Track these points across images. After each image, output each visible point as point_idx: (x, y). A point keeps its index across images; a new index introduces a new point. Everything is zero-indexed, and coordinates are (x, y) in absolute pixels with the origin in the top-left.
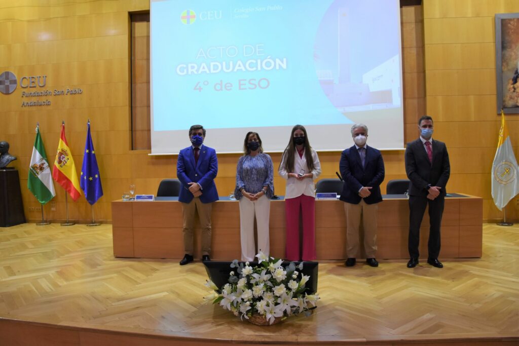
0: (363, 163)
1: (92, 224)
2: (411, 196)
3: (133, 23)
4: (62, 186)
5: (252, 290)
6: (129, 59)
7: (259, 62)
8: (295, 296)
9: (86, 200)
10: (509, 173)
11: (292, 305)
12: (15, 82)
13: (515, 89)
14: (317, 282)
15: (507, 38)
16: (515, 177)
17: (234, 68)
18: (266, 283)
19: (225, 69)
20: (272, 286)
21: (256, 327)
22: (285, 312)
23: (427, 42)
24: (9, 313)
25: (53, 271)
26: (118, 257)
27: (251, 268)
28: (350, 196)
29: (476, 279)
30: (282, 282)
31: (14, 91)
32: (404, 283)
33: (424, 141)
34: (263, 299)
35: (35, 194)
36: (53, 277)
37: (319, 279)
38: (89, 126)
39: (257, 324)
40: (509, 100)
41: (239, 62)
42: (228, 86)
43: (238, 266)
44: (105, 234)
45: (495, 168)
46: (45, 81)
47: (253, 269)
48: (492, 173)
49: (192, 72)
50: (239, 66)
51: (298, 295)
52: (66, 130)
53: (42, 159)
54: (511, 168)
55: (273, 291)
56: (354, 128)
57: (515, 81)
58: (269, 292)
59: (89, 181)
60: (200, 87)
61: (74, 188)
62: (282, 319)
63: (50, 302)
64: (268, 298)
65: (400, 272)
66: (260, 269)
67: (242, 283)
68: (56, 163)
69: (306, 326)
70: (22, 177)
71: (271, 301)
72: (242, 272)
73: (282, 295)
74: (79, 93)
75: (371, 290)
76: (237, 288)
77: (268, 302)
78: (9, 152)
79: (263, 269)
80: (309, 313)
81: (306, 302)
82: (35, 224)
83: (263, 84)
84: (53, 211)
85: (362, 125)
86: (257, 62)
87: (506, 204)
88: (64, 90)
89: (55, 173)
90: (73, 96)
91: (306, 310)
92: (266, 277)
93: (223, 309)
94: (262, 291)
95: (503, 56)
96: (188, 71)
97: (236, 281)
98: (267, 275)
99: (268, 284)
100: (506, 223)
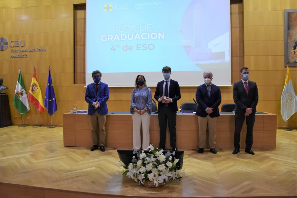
1: (51, 127)
2: (236, 113)
3: (76, 11)
4: (34, 104)
5: (146, 167)
6: (73, 31)
7: (149, 34)
8: (170, 170)
9: (47, 113)
10: (291, 101)
11: (169, 176)
12: (7, 44)
14: (183, 163)
15: (291, 23)
16: (294, 103)
17: (134, 38)
19: (129, 38)
20: (157, 164)
21: (148, 188)
22: (164, 180)
23: (245, 25)
24: (3, 179)
25: (29, 154)
26: (66, 146)
27: (145, 154)
28: (201, 113)
29: (273, 161)
30: (163, 162)
31: (6, 49)
32: (232, 163)
33: (244, 82)
34: (152, 172)
35: (17, 109)
36: (27, 156)
37: (184, 160)
38: (50, 70)
39: (148, 186)
40: (292, 59)
41: (137, 34)
42: (131, 48)
43: (137, 153)
44: (59, 133)
45: (283, 98)
46: (24, 43)
47: (146, 155)
48: (281, 100)
49: (110, 40)
50: (137, 36)
51: (172, 170)
52: (36, 72)
53: (22, 89)
54: (292, 98)
55: (158, 168)
56: (205, 74)
57: (295, 48)
58: (155, 168)
59: (50, 102)
60: (114, 48)
61: (41, 106)
62: (163, 184)
63: (27, 172)
64: (155, 172)
65: (230, 157)
66: (150, 155)
67: (139, 163)
68: (30, 91)
69: (177, 188)
70: (10, 99)
71: (157, 173)
72: (140, 156)
73: (163, 170)
74: (44, 51)
75: (213, 167)
76: (136, 166)
77: (155, 174)
78: (3, 84)
79: (152, 155)
80: (178, 180)
81: (177, 174)
82: (17, 126)
83: (151, 47)
84: (28, 119)
85: (209, 72)
86: (147, 34)
87: (289, 118)
88: (35, 49)
89: (30, 96)
90: (41, 52)
91: (177, 179)
92: (154, 159)
93: (128, 178)
94: (151, 167)
95: (288, 34)
96: (107, 39)
97: (136, 162)
98: (154, 158)
99: (155, 164)
100: (288, 129)
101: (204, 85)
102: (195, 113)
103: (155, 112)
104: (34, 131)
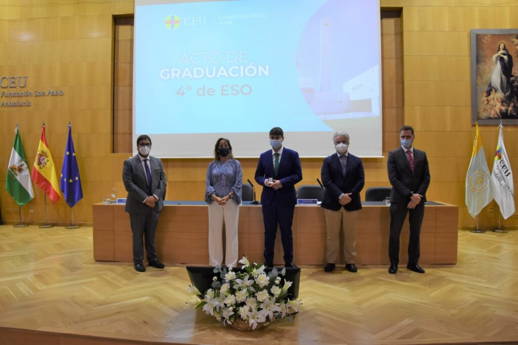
0: (344, 171)
1: (71, 227)
2: (392, 203)
3: (116, 26)
4: (41, 188)
5: (235, 296)
6: (112, 62)
7: (242, 68)
8: (278, 301)
9: (65, 202)
10: (482, 182)
11: (274, 310)
13: (488, 101)
14: (298, 288)
15: (481, 52)
16: (488, 186)
17: (217, 73)
18: (249, 288)
19: (207, 74)
20: (255, 291)
21: (239, 332)
22: (267, 318)
23: (406, 53)
25: (31, 275)
26: (99, 260)
27: (234, 273)
28: (331, 203)
29: (452, 285)
30: (265, 287)
32: (382, 288)
33: (405, 150)
34: (245, 304)
35: (13, 196)
36: (31, 280)
37: (301, 284)
38: (70, 128)
39: (240, 329)
40: (483, 112)
41: (222, 68)
42: (212, 92)
43: (221, 271)
44: (85, 237)
45: (469, 178)
46: (26, 82)
47: (236, 274)
48: (467, 182)
49: (175, 77)
50: (222, 72)
51: (280, 301)
52: (46, 132)
53: (21, 160)
54: (484, 177)
55: (256, 297)
56: (336, 136)
57: (489, 93)
58: (252, 298)
59: (69, 185)
60: (183, 92)
61: (54, 190)
62: (265, 325)
63: (29, 306)
64: (251, 303)
65: (379, 278)
66: (243, 275)
67: (225, 288)
68: (36, 165)
69: (288, 331)
71: (254, 306)
72: (225, 277)
73: (265, 300)
74: (60, 95)
75: (351, 295)
76: (220, 293)
77: (250, 307)
79: (246, 275)
80: (291, 318)
81: (289, 307)
82: (12, 226)
83: (246, 90)
84: (31, 213)
85: (344, 134)
86: (240, 68)
87: (479, 212)
88: (44, 91)
89: (34, 174)
90: (54, 97)
91: (288, 315)
92: (249, 283)
93: (206, 314)
94: (245, 296)
95: (478, 70)
96: (171, 76)
97: (219, 286)
98: (250, 281)
99: (251, 290)
100: (478, 230)
101: (334, 156)
102: (320, 203)
103: (251, 202)
104: (41, 235)
